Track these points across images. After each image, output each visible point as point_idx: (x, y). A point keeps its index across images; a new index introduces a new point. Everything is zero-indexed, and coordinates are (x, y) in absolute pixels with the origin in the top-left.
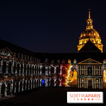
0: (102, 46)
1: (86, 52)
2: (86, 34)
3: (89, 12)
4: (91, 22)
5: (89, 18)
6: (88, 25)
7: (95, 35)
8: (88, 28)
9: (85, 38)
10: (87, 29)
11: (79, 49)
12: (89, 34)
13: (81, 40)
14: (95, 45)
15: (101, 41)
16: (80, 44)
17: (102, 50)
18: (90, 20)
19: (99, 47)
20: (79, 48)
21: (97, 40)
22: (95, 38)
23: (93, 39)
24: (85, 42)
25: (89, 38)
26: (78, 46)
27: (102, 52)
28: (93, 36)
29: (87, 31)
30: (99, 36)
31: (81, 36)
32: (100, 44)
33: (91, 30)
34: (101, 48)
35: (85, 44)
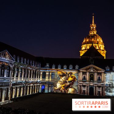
0: (105, 52)
1: (89, 57)
2: (89, 39)
3: (93, 17)
4: (94, 27)
5: (92, 22)
6: (92, 30)
7: (98, 40)
8: (91, 32)
9: (88, 43)
10: (90, 34)
11: (81, 55)
12: (92, 40)
13: (84, 46)
14: (98, 51)
15: (104, 46)
16: (82, 49)
17: (105, 56)
18: (93, 25)
19: (102, 53)
20: (81, 53)
21: (100, 45)
22: (98, 43)
23: (97, 45)
24: (88, 48)
25: (92, 44)
26: (80, 51)
27: (105, 58)
28: (96, 41)
29: (90, 36)
30: (102, 41)
31: (84, 41)
32: (103, 50)
33: (94, 35)
34: (103, 54)
35: (87, 49)
